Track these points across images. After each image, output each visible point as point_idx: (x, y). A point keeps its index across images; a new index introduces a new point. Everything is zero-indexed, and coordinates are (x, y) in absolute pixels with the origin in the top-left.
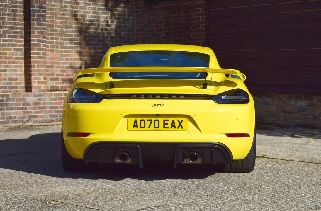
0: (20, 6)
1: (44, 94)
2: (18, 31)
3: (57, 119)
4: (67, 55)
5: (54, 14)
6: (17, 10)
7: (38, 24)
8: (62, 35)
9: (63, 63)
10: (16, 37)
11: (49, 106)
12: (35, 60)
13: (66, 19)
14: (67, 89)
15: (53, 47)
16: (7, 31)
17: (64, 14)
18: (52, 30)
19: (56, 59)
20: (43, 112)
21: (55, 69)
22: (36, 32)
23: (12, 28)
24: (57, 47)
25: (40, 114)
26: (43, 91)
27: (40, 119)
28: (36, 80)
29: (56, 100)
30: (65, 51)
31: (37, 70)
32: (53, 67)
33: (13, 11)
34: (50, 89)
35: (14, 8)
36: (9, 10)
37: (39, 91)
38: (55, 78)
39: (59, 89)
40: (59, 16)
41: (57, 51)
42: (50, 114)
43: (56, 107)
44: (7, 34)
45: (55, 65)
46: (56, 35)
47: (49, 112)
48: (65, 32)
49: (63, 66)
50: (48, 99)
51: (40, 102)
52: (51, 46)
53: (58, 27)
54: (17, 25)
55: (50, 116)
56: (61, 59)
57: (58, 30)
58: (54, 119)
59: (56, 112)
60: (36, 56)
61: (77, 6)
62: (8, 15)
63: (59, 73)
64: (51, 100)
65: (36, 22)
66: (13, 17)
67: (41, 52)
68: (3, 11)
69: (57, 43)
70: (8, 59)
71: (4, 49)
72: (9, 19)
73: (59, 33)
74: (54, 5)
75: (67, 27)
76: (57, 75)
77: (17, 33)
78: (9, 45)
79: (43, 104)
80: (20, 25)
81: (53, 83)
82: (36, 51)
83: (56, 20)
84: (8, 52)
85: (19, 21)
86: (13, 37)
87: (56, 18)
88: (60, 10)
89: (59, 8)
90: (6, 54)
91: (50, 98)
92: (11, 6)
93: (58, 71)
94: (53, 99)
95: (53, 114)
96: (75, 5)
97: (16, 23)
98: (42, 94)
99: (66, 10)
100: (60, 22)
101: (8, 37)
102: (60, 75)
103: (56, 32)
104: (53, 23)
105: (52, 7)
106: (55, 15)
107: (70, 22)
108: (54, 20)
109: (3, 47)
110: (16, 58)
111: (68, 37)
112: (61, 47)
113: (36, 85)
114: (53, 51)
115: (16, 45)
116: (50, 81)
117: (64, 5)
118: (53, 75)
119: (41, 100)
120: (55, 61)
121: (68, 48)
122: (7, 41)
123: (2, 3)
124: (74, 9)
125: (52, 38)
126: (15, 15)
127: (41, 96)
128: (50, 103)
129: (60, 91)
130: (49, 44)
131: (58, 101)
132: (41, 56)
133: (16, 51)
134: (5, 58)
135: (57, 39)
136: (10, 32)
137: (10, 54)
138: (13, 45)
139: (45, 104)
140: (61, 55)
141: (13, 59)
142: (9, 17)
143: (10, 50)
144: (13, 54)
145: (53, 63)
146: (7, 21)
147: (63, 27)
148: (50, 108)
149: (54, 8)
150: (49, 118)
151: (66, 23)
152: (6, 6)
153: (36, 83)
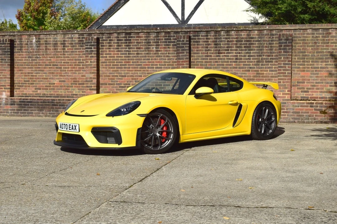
0: (276, 40)
1: (287, 102)
2: (274, 57)
3: (299, 121)
4: (318, 74)
5: (305, 43)
6: (274, 43)
7: (285, 52)
8: (313, 59)
9: (314, 80)
10: (272, 62)
11: (292, 111)
12: (281, 78)
13: (318, 46)
14: (316, 99)
15: (304, 68)
16: (264, 58)
17: (315, 43)
18: (303, 55)
19: (307, 77)
20: (286, 115)
21: (306, 84)
22: (282, 58)
23: (269, 56)
24: (308, 68)
25: (283, 117)
26: (287, 100)
27: (283, 120)
28: (281, 92)
29: (299, 107)
30: (316, 71)
31: (283, 85)
32: (304, 83)
33: (270, 44)
34: (300, 99)
35: (271, 41)
36: (267, 43)
37: (283, 100)
38: (305, 91)
39: (309, 99)
40: (311, 44)
41: (307, 71)
42: (293, 117)
43: (299, 113)
44: (264, 60)
45: (305, 81)
46: (307, 59)
47: (291, 115)
48: (316, 56)
49: (314, 82)
50: (291, 106)
51: (284, 108)
52: (302, 67)
53: (310, 53)
54: (273, 53)
55: (292, 118)
56: (311, 77)
57: (309, 55)
58: (296, 121)
59: (298, 116)
60: (282, 75)
61: (329, 36)
62: (266, 47)
63: (309, 87)
64: (294, 107)
65: (282, 51)
66: (270, 48)
67: (287, 72)
68: (261, 45)
69: (307, 65)
70: (265, 77)
71: (261, 71)
72: (266, 50)
73: (310, 57)
74: (306, 37)
75: (317, 52)
76: (307, 89)
77: (273, 59)
78: (266, 68)
79: (287, 109)
80: (275, 53)
81: (303, 94)
82: (282, 71)
83: (308, 48)
84: (265, 72)
85: (275, 50)
86: (269, 62)
87: (308, 46)
88: (312, 40)
89: (311, 38)
90: (263, 74)
91: (293, 105)
92: (269, 41)
93: (308, 86)
94: (296, 106)
95: (295, 117)
96: (327, 35)
97: (272, 52)
98: (286, 102)
99: (317, 40)
100: (312, 49)
101: (266, 62)
102: (310, 89)
103: (307, 56)
104: (305, 50)
105: (304, 38)
106: (307, 44)
107: (321, 48)
108: (306, 48)
109: (261, 69)
110: (272, 77)
111: (319, 59)
112: (312, 68)
113: (281, 95)
114: (304, 71)
115: (272, 68)
116: (301, 93)
117: (316, 36)
118: (304, 88)
119: (285, 107)
120: (306, 78)
121: (319, 69)
122: (264, 65)
123: (261, 39)
124: (325, 38)
125: (304, 62)
126: (271, 47)
127: (286, 103)
128: (294, 109)
129: (309, 100)
130: (301, 65)
131: (300, 108)
132: (286, 74)
133: (272, 71)
134: (262, 77)
135: (307, 62)
136: (267, 59)
137: (266, 74)
138: (269, 68)
139: (288, 109)
140: (311, 74)
141: (269, 77)
142: (267, 48)
143: (267, 71)
144: (269, 74)
145: (305, 80)
146: (265, 51)
147: (314, 53)
148: (293, 112)
149: (306, 39)
150: (291, 120)
151: (317, 49)
152: (264, 41)
153: (282, 94)
